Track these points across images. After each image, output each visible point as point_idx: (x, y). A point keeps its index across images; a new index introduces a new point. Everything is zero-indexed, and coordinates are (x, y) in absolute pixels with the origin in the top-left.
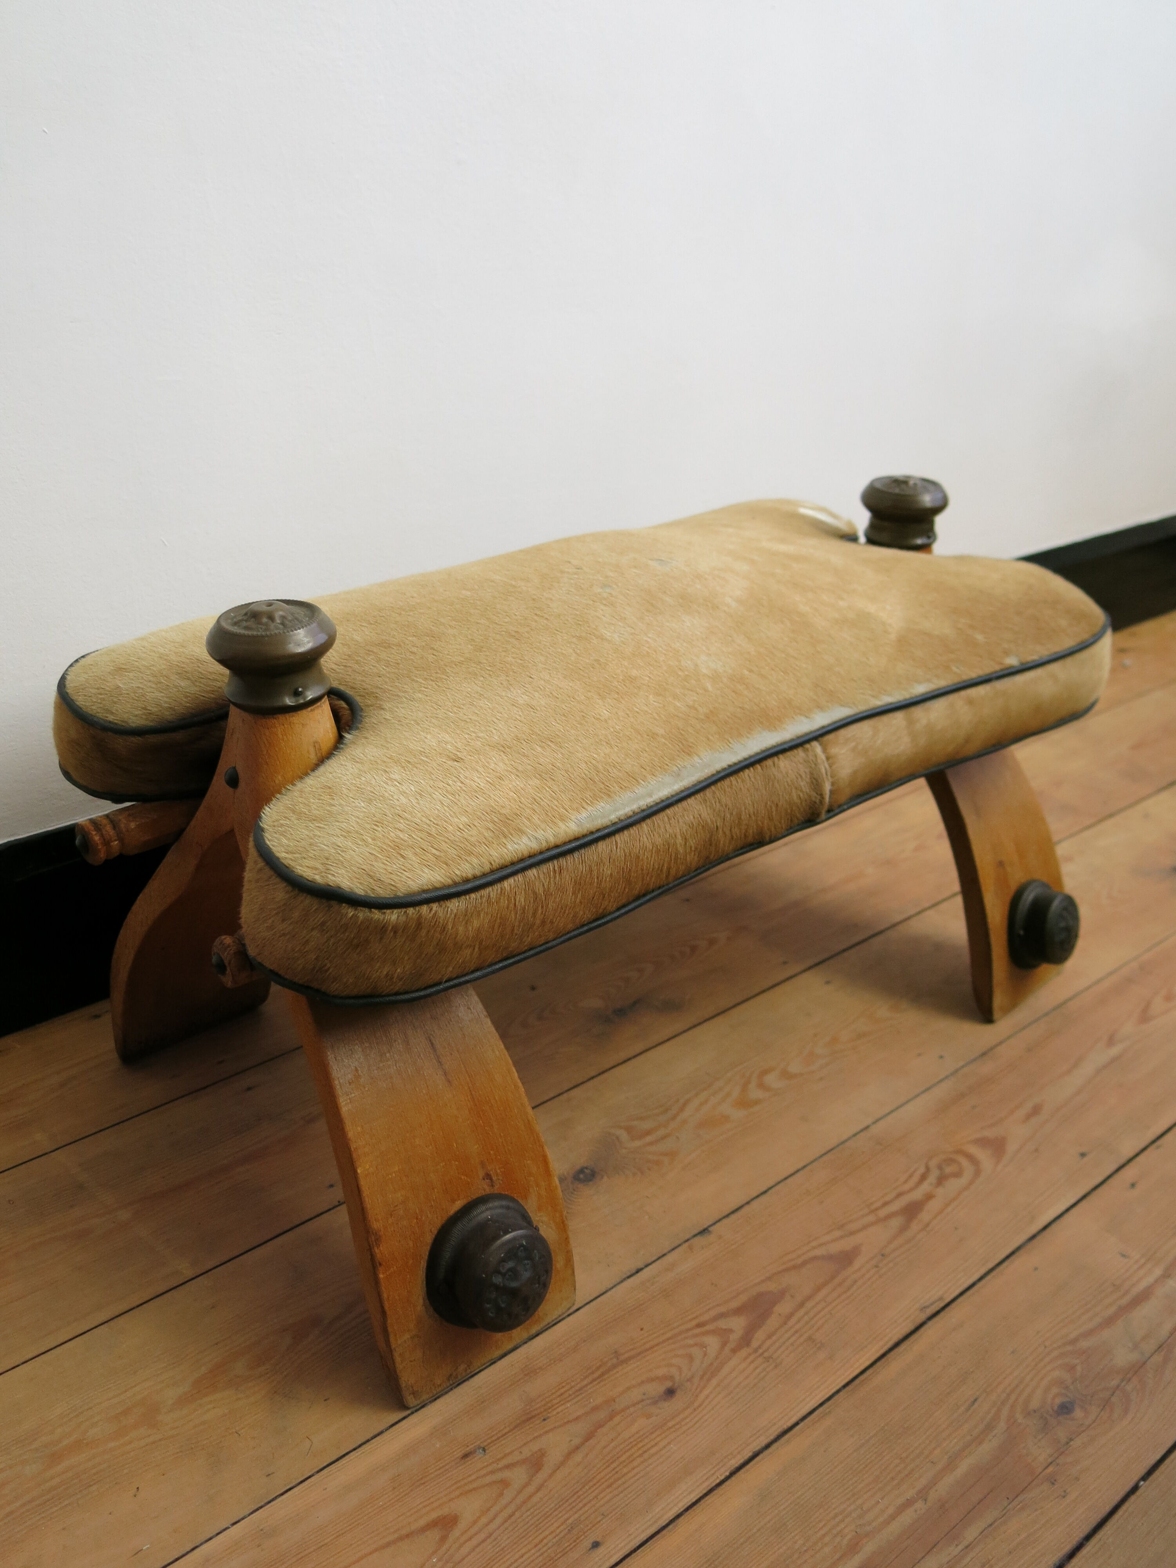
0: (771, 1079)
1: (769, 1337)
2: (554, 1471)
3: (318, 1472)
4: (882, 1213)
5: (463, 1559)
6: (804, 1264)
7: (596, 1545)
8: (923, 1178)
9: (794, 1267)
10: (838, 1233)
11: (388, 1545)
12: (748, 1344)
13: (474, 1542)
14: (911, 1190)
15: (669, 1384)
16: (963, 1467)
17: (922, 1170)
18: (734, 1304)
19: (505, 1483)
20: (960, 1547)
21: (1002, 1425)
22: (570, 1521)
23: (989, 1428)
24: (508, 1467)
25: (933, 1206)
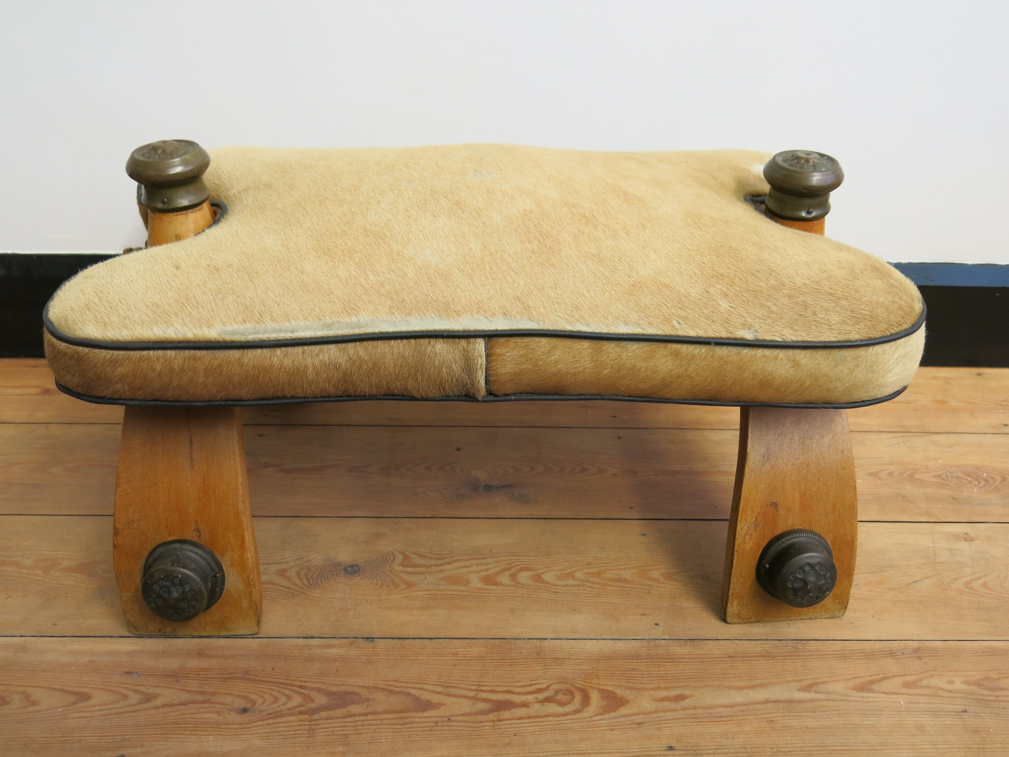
1: (327, 719)
2: (149, 709)
4: (483, 695)
6: (399, 693)
8: (538, 691)
9: (391, 691)
10: (440, 689)
12: (310, 715)
14: (519, 693)
15: (249, 706)
17: (542, 686)
18: (332, 689)
24: (136, 691)
25: (521, 712)
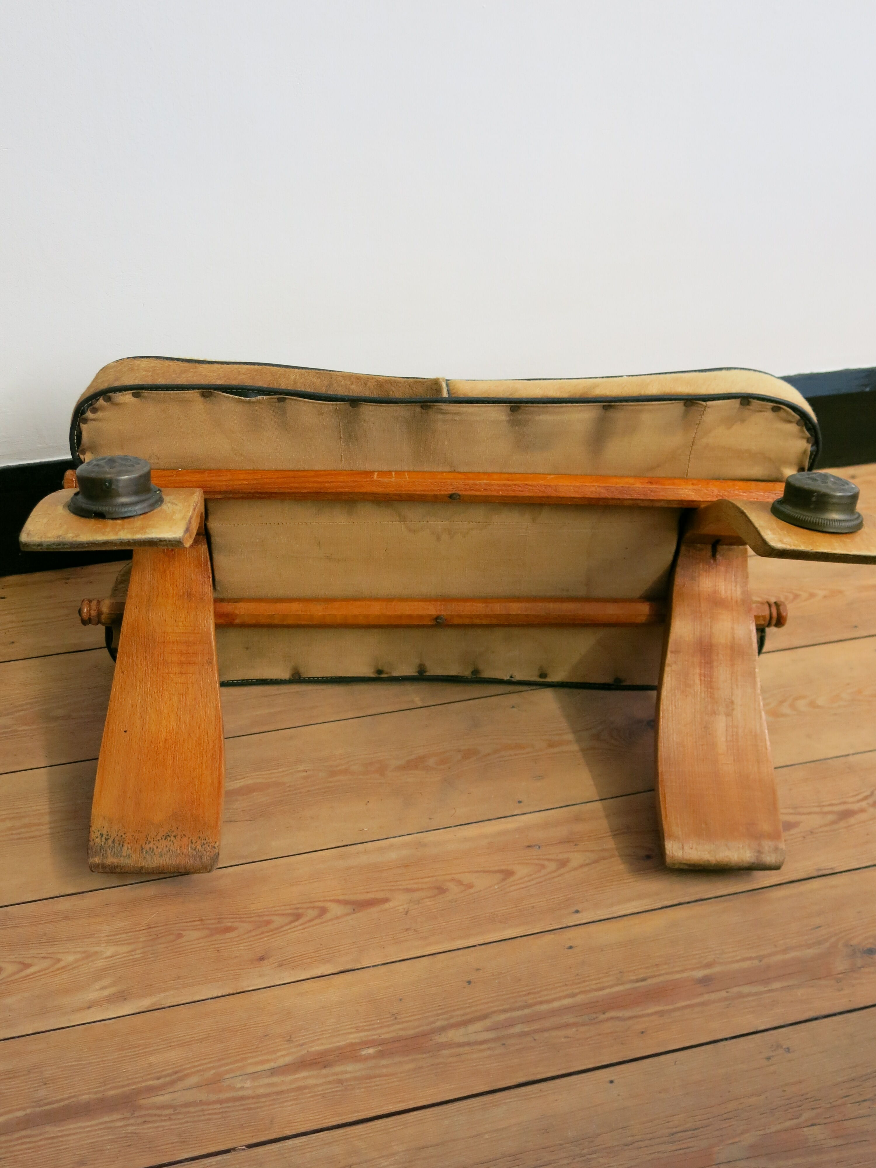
0: (801, 704)
2: (570, 871)
3: (454, 826)
4: (826, 809)
5: (510, 892)
7: (577, 912)
8: (866, 798)
10: (791, 811)
11: (477, 872)
13: (518, 886)
14: (853, 803)
16: (791, 955)
17: (868, 793)
19: (543, 867)
20: (766, 989)
21: (827, 945)
22: (569, 896)
23: (819, 943)
24: (548, 860)
25: (862, 816)
